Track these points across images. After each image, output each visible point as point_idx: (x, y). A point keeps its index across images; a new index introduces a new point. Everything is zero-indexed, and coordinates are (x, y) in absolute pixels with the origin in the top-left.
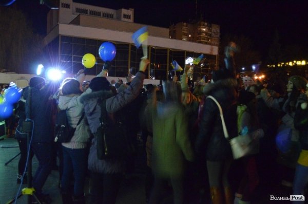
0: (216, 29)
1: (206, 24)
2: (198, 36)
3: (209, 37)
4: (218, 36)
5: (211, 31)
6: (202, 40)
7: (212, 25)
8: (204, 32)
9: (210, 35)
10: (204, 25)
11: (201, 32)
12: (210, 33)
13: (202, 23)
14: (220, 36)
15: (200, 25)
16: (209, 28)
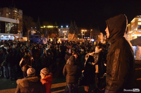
0: (21, 12)
1: (17, 9)
2: (13, 14)
3: (18, 15)
4: (22, 14)
5: (19, 12)
6: (15, 16)
7: (19, 10)
8: (16, 12)
9: (19, 14)
10: (16, 10)
11: (14, 12)
12: (19, 13)
13: (15, 9)
14: (23, 15)
15: (14, 9)
16: (18, 11)
